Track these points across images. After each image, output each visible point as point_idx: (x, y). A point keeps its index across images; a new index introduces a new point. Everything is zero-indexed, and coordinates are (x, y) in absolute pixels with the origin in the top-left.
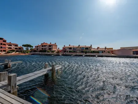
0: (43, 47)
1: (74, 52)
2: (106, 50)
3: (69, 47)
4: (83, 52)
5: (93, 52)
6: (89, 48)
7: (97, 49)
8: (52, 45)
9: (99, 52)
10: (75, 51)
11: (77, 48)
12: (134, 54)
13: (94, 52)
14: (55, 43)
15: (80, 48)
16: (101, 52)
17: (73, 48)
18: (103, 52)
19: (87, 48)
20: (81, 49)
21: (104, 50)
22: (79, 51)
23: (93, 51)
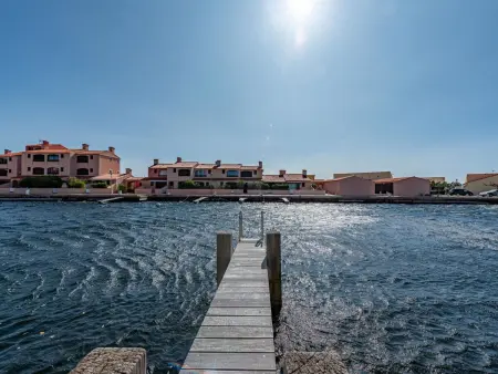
0: (38, 164)
1: (201, 186)
2: (308, 179)
3: (179, 165)
4: (233, 186)
5: (271, 188)
6: (255, 172)
7: (281, 176)
8: (95, 156)
9: (286, 188)
10: (205, 182)
11: (210, 171)
12: (377, 192)
13: (271, 186)
14: (111, 149)
15: (223, 171)
16: (294, 186)
17: (196, 171)
18: (299, 185)
19: (247, 174)
20: (224, 176)
21: (302, 179)
22: (219, 183)
23: (271, 184)
